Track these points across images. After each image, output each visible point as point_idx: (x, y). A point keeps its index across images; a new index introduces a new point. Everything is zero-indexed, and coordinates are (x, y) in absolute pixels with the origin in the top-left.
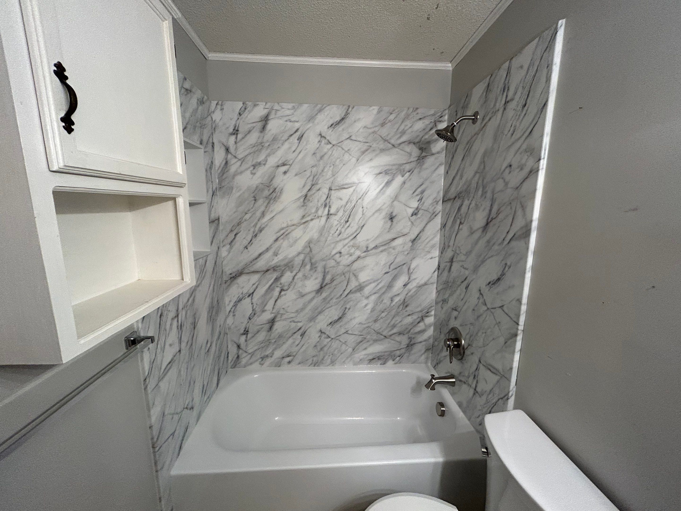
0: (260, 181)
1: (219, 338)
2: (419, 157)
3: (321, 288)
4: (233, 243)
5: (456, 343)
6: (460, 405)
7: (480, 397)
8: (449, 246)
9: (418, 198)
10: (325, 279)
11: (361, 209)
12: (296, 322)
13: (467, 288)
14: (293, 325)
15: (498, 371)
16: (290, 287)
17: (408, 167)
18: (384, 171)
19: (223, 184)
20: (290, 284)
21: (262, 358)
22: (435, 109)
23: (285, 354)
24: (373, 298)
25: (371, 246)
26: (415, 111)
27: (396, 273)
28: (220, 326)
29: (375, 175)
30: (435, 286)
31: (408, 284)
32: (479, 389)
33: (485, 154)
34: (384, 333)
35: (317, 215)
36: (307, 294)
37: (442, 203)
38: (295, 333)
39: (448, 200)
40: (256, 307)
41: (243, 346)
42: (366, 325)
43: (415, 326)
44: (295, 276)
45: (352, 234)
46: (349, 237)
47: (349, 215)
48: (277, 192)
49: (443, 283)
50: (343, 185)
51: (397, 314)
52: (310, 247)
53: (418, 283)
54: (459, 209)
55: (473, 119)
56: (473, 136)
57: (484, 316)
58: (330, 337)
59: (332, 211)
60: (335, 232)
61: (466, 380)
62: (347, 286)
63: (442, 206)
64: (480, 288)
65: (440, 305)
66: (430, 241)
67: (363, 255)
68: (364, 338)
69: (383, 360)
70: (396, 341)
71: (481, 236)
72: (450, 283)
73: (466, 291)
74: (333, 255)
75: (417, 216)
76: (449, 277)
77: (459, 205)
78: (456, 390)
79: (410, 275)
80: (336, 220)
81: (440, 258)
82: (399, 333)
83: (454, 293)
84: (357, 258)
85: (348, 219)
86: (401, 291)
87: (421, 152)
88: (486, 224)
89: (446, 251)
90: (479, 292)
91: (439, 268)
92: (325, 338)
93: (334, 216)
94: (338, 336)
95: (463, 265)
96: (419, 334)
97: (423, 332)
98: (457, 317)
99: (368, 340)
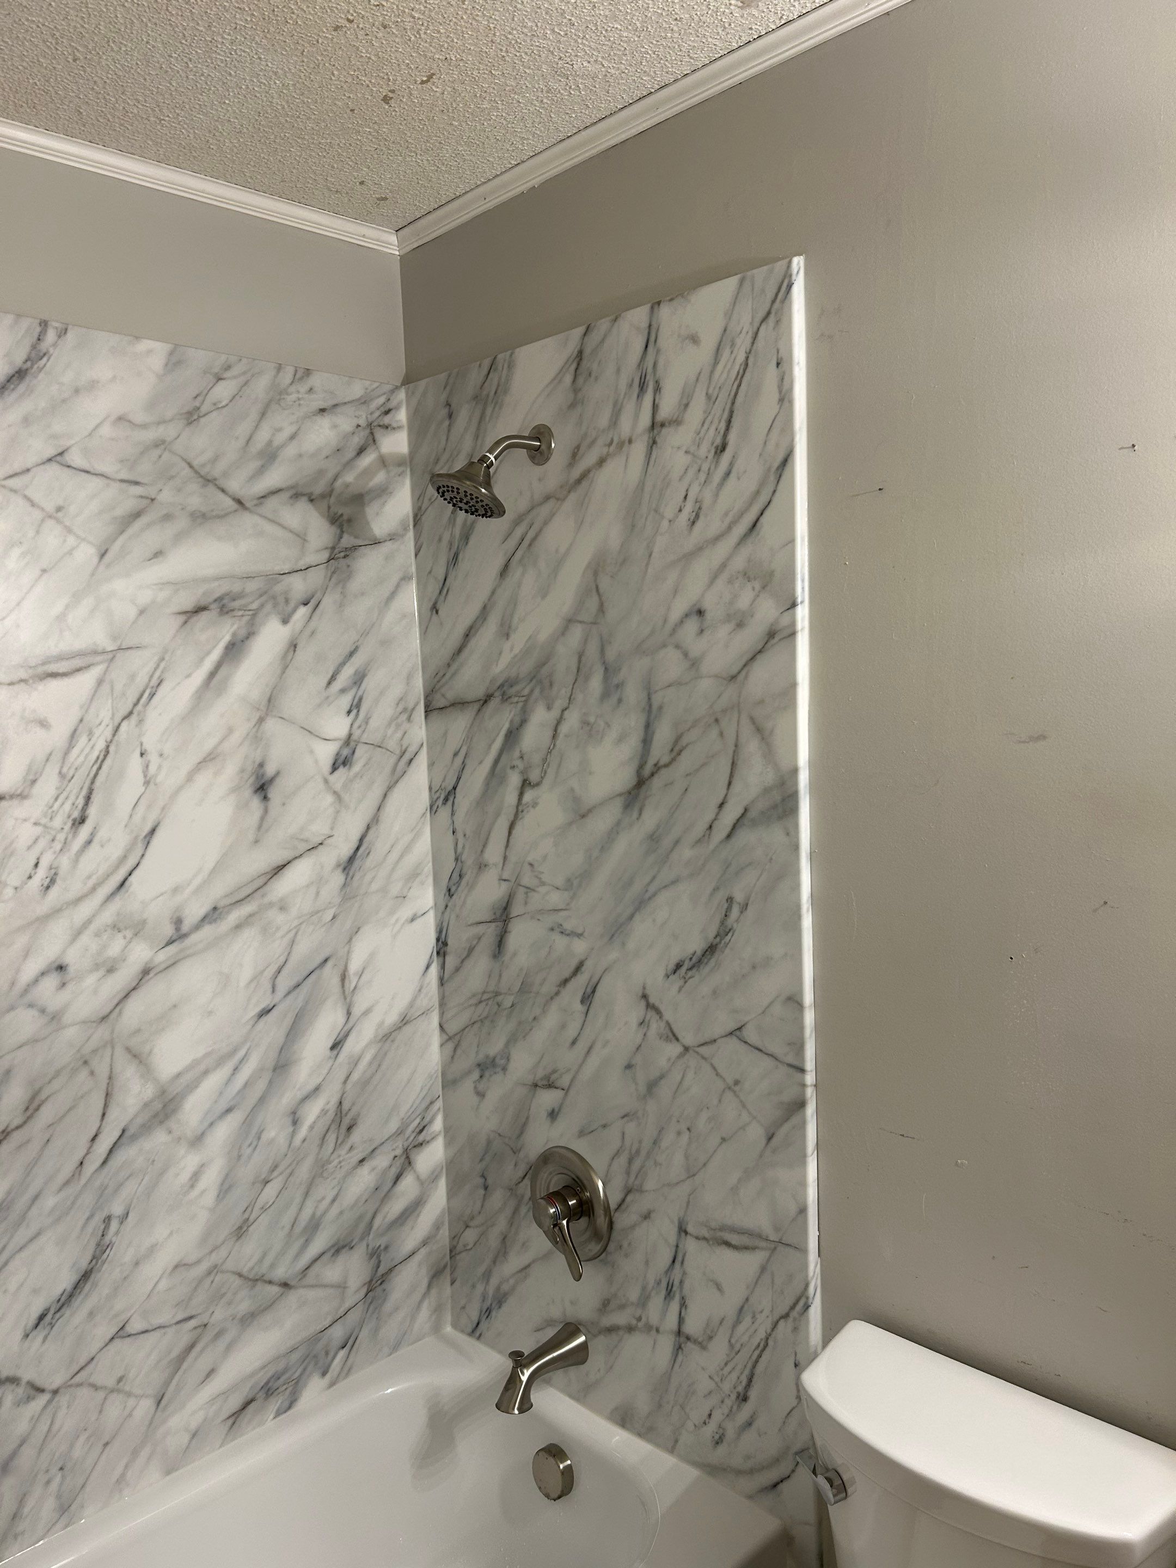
2: (333, 548)
5: (575, 1201)
6: (623, 1418)
7: (703, 1347)
8: (482, 866)
9: (346, 701)
11: (135, 763)
15: (759, 1236)
17: (298, 586)
18: (215, 600)
22: (368, 383)
24: (223, 1132)
25: (195, 911)
26: (301, 379)
27: (300, 1003)
29: (183, 618)
30: (435, 1019)
31: (347, 1036)
32: (693, 1326)
33: (596, 568)
34: (280, 1273)
37: (426, 717)
39: (453, 705)
42: (205, 1266)
43: (387, 1197)
45: (108, 876)
46: (94, 889)
47: (84, 792)
49: (474, 1001)
50: (46, 662)
51: (320, 1170)
53: (380, 1025)
54: (512, 736)
55: (537, 449)
56: (541, 504)
57: (676, 1076)
58: (42, 1391)
59: (9, 781)
60: (27, 875)
61: (634, 1317)
62: (104, 1115)
63: (427, 730)
64: (644, 988)
65: (468, 1085)
66: (402, 856)
67: (162, 957)
68: (199, 1326)
69: (286, 1389)
70: (325, 1286)
71: (618, 823)
72: (506, 994)
73: (588, 1010)
74: (28, 985)
75: (349, 769)
76: (500, 976)
77: (507, 726)
78: (599, 1370)
79: (348, 1000)
80: (25, 820)
81: (443, 913)
82: (336, 1248)
83: (531, 1030)
84: (140, 977)
85: (84, 812)
86: (326, 1071)
87: (338, 531)
88: (635, 783)
89: (471, 887)
90: (643, 1003)
91: (442, 952)
92: (18, 1406)
93: (15, 802)
94: (82, 1369)
95: (561, 925)
96: (402, 1225)
97: (413, 1211)
98: (560, 1110)
99: (217, 1330)
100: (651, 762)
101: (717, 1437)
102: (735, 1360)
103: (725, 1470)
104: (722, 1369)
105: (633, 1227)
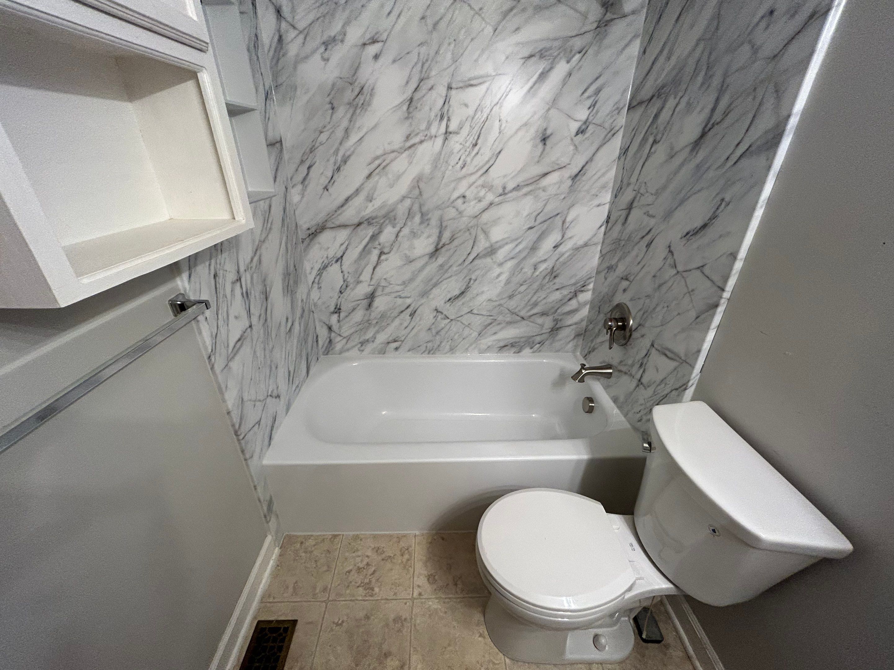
0: (336, 74)
1: (302, 316)
2: (600, 21)
3: (437, 250)
4: (306, 183)
5: (620, 323)
6: (615, 400)
7: (645, 389)
8: (629, 184)
9: (589, 102)
10: (442, 237)
11: (497, 124)
12: (404, 298)
13: (648, 245)
14: (399, 301)
15: (678, 356)
16: (392, 249)
17: (578, 43)
18: (538, 52)
19: (280, 80)
20: (392, 245)
21: (362, 344)
23: (391, 339)
24: (510, 264)
25: (511, 185)
27: (544, 228)
28: (302, 300)
29: (523, 60)
30: (599, 248)
31: (561, 244)
32: (645, 380)
34: (522, 314)
35: (429, 135)
36: (416, 259)
37: (627, 112)
38: (402, 312)
39: (639, 104)
40: (348, 276)
41: (335, 327)
42: (497, 303)
43: (564, 304)
44: (399, 232)
45: (482, 167)
46: (477, 171)
47: (477, 134)
48: (365, 94)
49: (612, 242)
50: (470, 80)
51: (541, 287)
52: (419, 187)
53: (575, 244)
54: (656, 116)
57: (670, 284)
58: (448, 318)
59: (453, 126)
60: (456, 162)
61: (628, 370)
62: (472, 248)
63: (626, 118)
65: (603, 274)
66: (599, 178)
67: (497, 200)
68: (494, 319)
69: (518, 347)
70: (536, 324)
71: (686, 160)
72: (622, 240)
73: (647, 250)
74: (454, 200)
75: (584, 135)
76: (623, 233)
77: (655, 112)
78: (614, 383)
79: (564, 232)
80: (457, 142)
81: (612, 204)
82: (542, 313)
83: (627, 256)
84: (489, 206)
85: (477, 142)
86: (550, 255)
87: (605, 12)
88: (699, 136)
89: (624, 193)
90: (668, 249)
91: (608, 221)
92: (442, 319)
93: (456, 135)
94: (459, 317)
95: (649, 212)
96: (568, 315)
97: (574, 312)
98: (627, 289)
99: (499, 322)
100: (712, 122)
101: (640, 419)
102: (654, 397)
103: (638, 430)
104: (649, 398)
105: (637, 339)
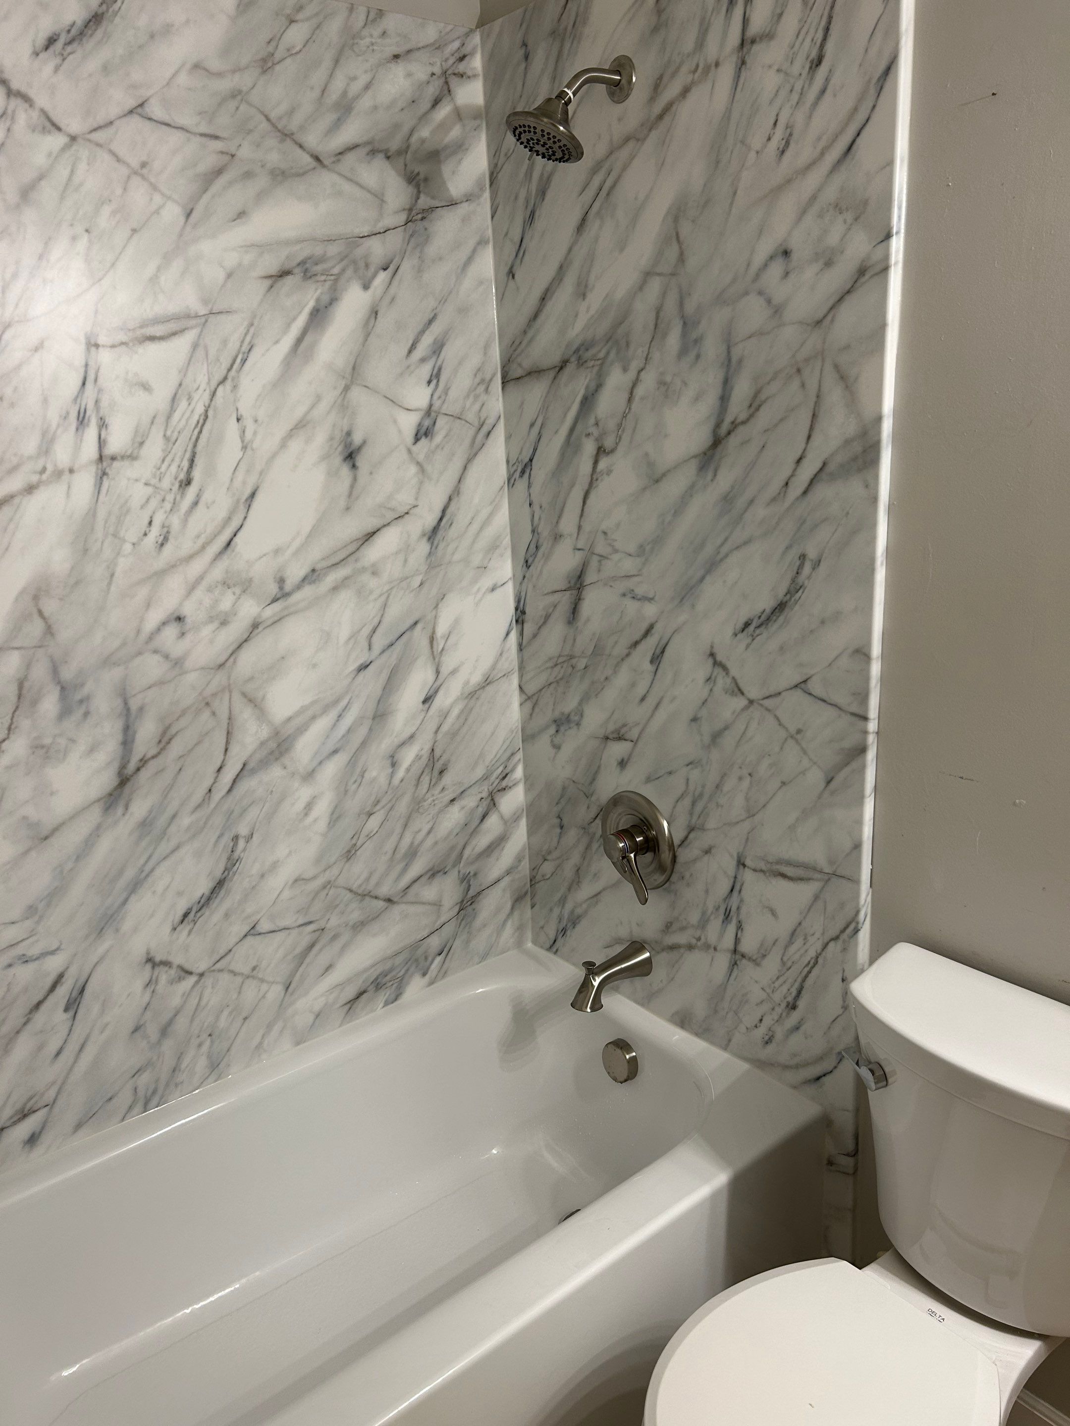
2: (410, 210)
3: (124, 781)
5: (642, 838)
6: (683, 1020)
7: (756, 963)
8: (557, 537)
9: (426, 370)
10: (133, 741)
11: (232, 428)
12: (35, 960)
13: (657, 658)
14: (23, 973)
15: (814, 869)
17: (377, 249)
18: (299, 264)
22: (442, 25)
24: (331, 769)
25: (295, 572)
26: (374, 20)
27: (393, 660)
29: (268, 282)
30: (515, 680)
31: (436, 692)
32: (748, 945)
33: (677, 214)
34: (385, 890)
35: (50, 468)
36: (63, 824)
37: (504, 390)
39: (529, 374)
42: (320, 881)
43: (474, 833)
45: (215, 536)
46: (203, 548)
47: (188, 455)
49: (550, 664)
50: (144, 324)
51: (417, 805)
52: (40, 613)
53: (467, 683)
54: (588, 402)
55: (617, 84)
56: (620, 147)
57: (740, 726)
58: (190, 973)
59: (117, 442)
60: (143, 532)
61: (694, 938)
62: (226, 750)
63: (504, 402)
64: (712, 647)
65: (545, 740)
66: (481, 529)
67: (269, 612)
68: (318, 930)
69: (392, 985)
70: (423, 903)
71: (692, 486)
72: (579, 657)
73: (657, 669)
74: (152, 634)
75: (432, 438)
76: (575, 640)
77: (582, 392)
78: (661, 981)
79: (437, 660)
80: (137, 480)
81: (521, 584)
82: (431, 873)
83: (602, 689)
84: (250, 631)
85: (190, 475)
86: (419, 722)
87: (415, 191)
88: (710, 443)
89: (547, 557)
90: (711, 661)
91: (520, 620)
92: (172, 984)
93: (126, 463)
94: (222, 958)
95: (633, 590)
96: (489, 856)
97: (499, 845)
98: (629, 759)
99: (333, 934)
100: (728, 419)
101: (767, 1038)
102: (786, 975)
103: (772, 1064)
104: (774, 983)
105: (695, 861)
